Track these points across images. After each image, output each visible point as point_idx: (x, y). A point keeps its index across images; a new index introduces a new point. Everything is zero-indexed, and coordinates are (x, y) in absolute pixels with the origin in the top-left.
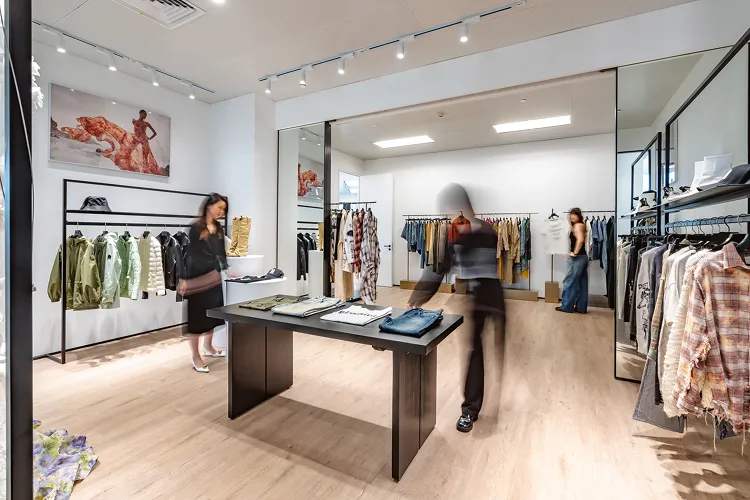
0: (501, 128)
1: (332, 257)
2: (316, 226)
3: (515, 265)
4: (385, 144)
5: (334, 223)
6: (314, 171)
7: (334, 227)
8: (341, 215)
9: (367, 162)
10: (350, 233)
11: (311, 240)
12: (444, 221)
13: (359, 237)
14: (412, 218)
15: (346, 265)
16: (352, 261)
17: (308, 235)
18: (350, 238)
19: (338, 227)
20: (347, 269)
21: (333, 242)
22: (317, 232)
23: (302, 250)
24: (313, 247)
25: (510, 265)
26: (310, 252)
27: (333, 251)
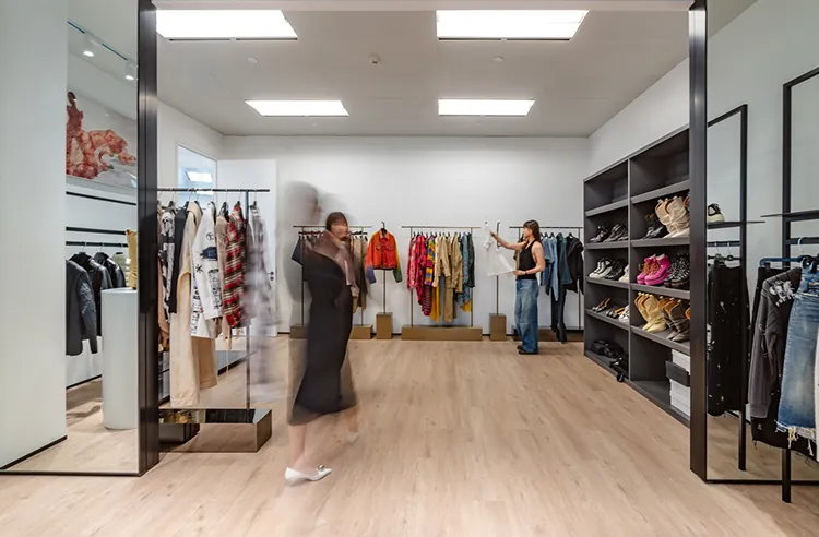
0: (448, 107)
1: (163, 306)
2: (123, 239)
3: (456, 297)
4: (266, 107)
5: (166, 229)
6: (119, 134)
7: (168, 240)
8: (185, 212)
9: (230, 137)
10: (209, 253)
11: (111, 268)
12: (358, 236)
13: (234, 262)
14: (310, 230)
15: (201, 324)
16: (216, 313)
17: (102, 258)
18: (209, 264)
19: (178, 241)
20: (202, 332)
21: (166, 272)
22: (126, 251)
23: (86, 288)
24: (116, 280)
25: (450, 295)
26: (105, 293)
27: (164, 293)
